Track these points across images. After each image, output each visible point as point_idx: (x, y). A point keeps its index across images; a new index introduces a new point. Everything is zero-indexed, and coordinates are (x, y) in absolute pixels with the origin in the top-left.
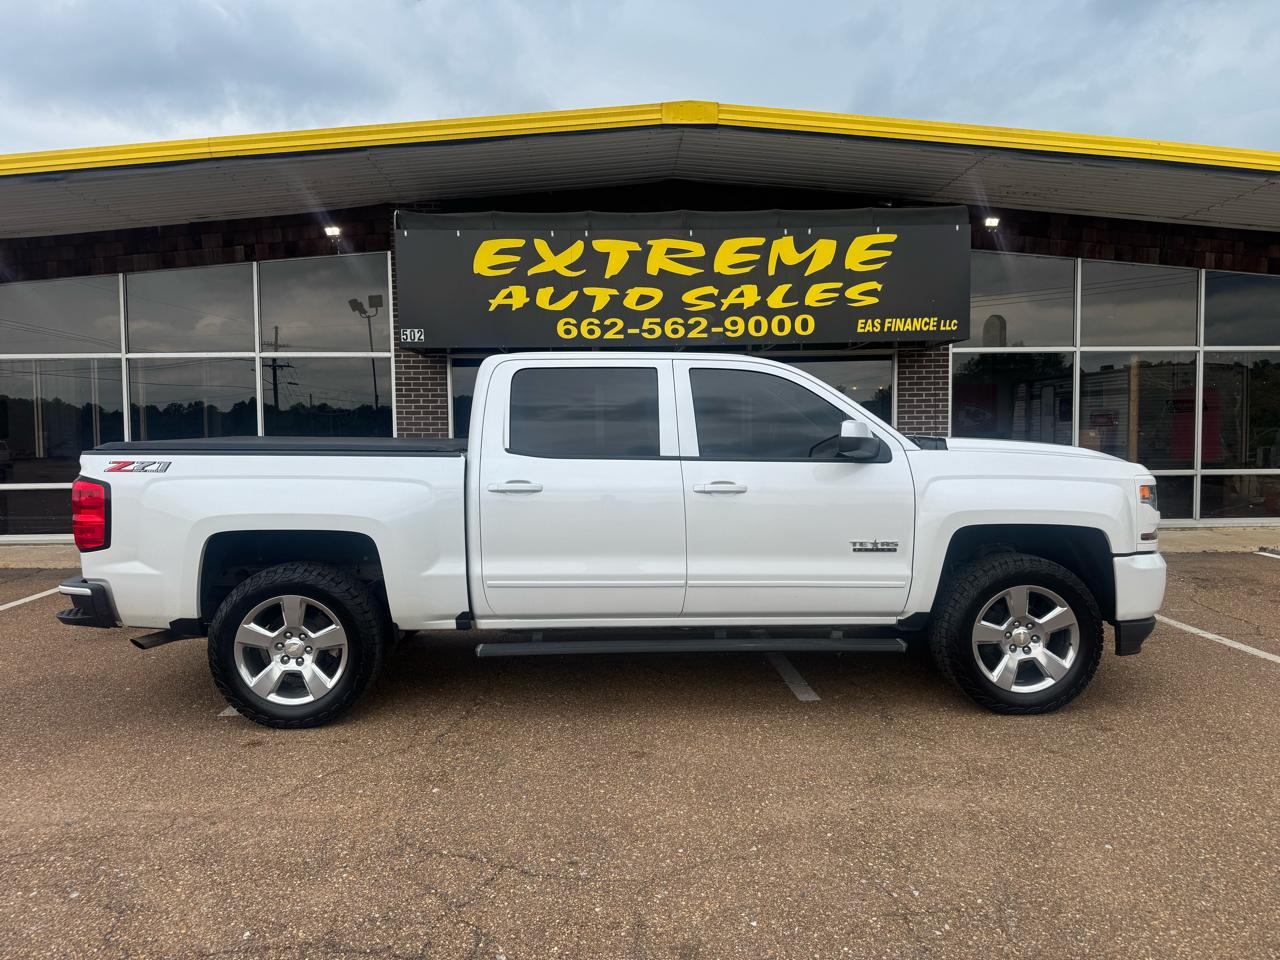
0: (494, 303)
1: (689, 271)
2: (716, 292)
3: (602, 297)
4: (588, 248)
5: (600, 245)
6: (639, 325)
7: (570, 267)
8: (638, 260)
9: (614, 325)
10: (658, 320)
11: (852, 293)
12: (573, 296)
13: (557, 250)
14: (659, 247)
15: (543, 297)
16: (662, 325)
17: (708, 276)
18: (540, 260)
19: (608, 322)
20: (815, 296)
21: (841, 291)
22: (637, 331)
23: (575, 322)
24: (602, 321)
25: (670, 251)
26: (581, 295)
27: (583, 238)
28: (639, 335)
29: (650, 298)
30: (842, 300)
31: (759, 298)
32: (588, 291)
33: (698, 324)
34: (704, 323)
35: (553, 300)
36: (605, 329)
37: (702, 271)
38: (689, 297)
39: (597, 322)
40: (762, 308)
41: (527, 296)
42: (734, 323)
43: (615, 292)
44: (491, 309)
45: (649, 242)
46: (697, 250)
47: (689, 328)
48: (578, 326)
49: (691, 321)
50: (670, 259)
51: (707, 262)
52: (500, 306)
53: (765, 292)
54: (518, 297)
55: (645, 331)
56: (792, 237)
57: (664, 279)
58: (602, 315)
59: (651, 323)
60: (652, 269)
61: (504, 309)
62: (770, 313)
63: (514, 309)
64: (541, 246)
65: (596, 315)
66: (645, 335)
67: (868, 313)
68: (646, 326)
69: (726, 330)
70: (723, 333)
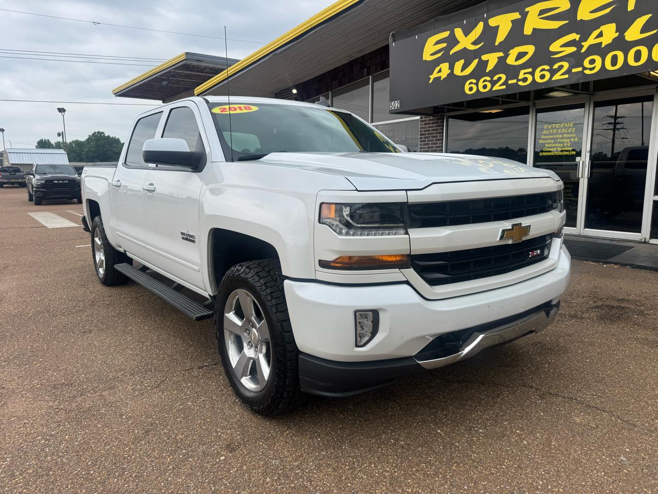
0: (432, 78)
1: (556, 25)
2: (578, 37)
3: (492, 60)
4: (486, 25)
5: (493, 22)
6: (517, 76)
7: (474, 43)
8: (518, 26)
9: (499, 79)
10: (530, 70)
12: (475, 63)
13: (467, 33)
14: (534, 11)
15: (458, 68)
16: (532, 74)
17: (572, 25)
18: (457, 42)
19: (496, 78)
22: (515, 81)
23: (476, 81)
24: (492, 78)
25: (542, 12)
26: (480, 61)
27: (483, 20)
28: (517, 84)
29: (525, 53)
31: (617, 35)
32: (485, 57)
33: (561, 67)
34: (566, 66)
35: (464, 68)
36: (495, 83)
37: (567, 22)
38: (555, 47)
39: (488, 79)
40: (619, 43)
41: (449, 69)
42: (592, 62)
43: (501, 54)
44: (431, 81)
45: (527, 9)
46: (564, 5)
47: (554, 72)
48: (477, 84)
49: (556, 66)
50: (542, 18)
51: (571, 13)
53: (623, 28)
54: (445, 70)
55: (520, 80)
57: (536, 36)
58: (492, 73)
59: (525, 74)
60: (528, 30)
61: (437, 80)
62: (626, 47)
63: (442, 79)
64: (458, 32)
65: (488, 74)
66: (520, 84)
68: (522, 76)
69: (585, 68)
70: (582, 72)
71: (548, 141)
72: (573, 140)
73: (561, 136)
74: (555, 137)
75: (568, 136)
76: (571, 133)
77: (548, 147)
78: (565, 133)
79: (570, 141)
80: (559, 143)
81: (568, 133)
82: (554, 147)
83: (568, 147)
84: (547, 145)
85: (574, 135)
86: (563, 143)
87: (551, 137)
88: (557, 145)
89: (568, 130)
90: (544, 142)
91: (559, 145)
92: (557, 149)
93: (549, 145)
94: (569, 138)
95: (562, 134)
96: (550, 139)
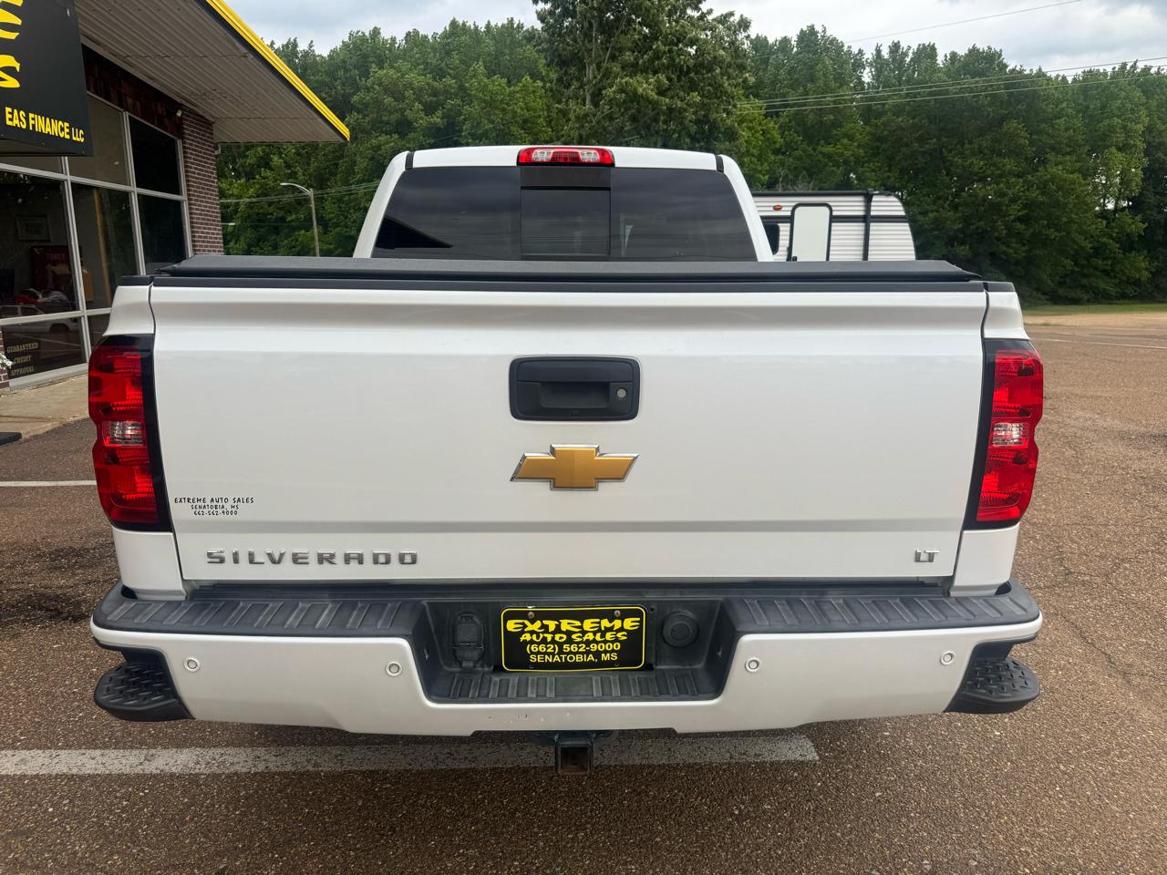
67: (12, 99)
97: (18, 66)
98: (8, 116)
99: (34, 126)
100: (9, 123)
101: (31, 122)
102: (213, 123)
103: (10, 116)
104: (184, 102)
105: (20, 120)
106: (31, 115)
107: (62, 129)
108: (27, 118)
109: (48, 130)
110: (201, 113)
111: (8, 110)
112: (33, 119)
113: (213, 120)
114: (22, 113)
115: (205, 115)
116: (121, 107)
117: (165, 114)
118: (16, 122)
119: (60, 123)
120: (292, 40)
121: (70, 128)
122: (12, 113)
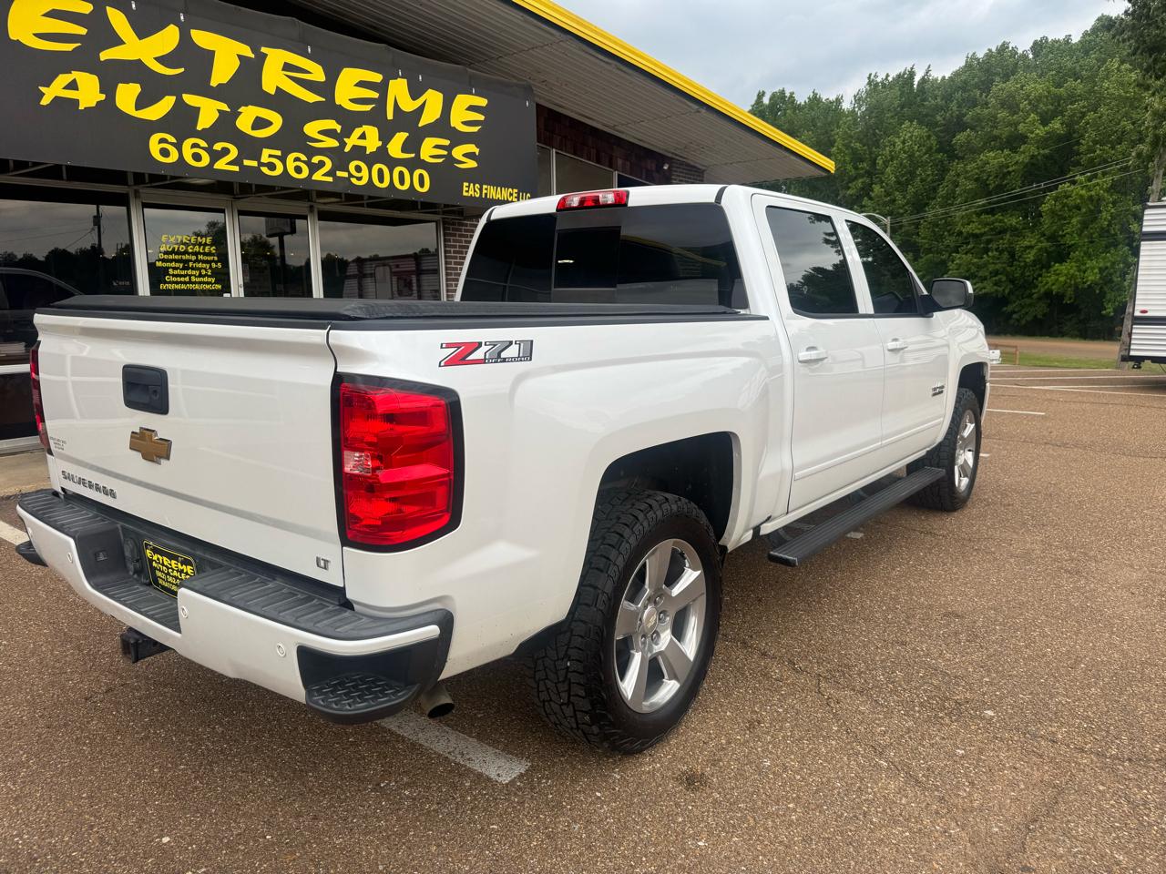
0: (50, 93)
1: (311, 98)
2: (338, 128)
3: (209, 111)
4: (185, 38)
5: (202, 38)
6: (257, 157)
7: (161, 60)
8: (250, 70)
9: (226, 152)
10: (278, 153)
11: (458, 152)
12: (167, 103)
13: (143, 31)
14: (276, 58)
15: (126, 96)
16: (283, 159)
17: (329, 109)
18: (117, 41)
19: (218, 146)
20: (430, 149)
21: (449, 148)
22: (254, 164)
23: (174, 140)
24: (211, 144)
25: (287, 67)
26: (180, 103)
27: (177, 23)
28: (257, 170)
29: (267, 124)
30: (450, 159)
31: (380, 144)
32: (190, 99)
33: (322, 164)
34: (329, 165)
35: (141, 103)
36: (216, 156)
37: (324, 100)
38: (312, 129)
39: (203, 144)
40: (382, 155)
41: (101, 92)
42: (358, 169)
43: (225, 107)
44: (45, 101)
45: (264, 50)
46: (317, 73)
47: (314, 168)
48: (179, 147)
49: (316, 160)
50: (287, 76)
51: (327, 88)
52: (57, 100)
53: (385, 137)
54: (88, 92)
55: (264, 165)
56: (405, 80)
57: (280, 101)
58: (211, 135)
59: (270, 156)
60: (269, 86)
61: (65, 106)
62: (392, 163)
63: (81, 107)
64: (117, 19)
65: (202, 134)
66: (265, 170)
67: (470, 176)
68: (265, 159)
69: (351, 175)
70: (348, 179)
71: (173, 264)
72: (214, 265)
73: (194, 258)
74: (184, 257)
75: (206, 258)
76: (210, 254)
77: (174, 276)
78: (200, 253)
79: (211, 267)
80: (193, 269)
81: (205, 254)
82: (185, 276)
83: (209, 276)
84: (171, 271)
85: (216, 258)
86: (200, 269)
87: (177, 257)
88: (190, 272)
89: (204, 249)
90: (165, 265)
91: (194, 272)
92: (190, 279)
93: (176, 272)
94: (207, 262)
95: (196, 254)
96: (176, 261)
97: (477, 151)
98: (465, 189)
99: (486, 194)
100: (465, 194)
101: (484, 191)
102: (704, 171)
103: (467, 189)
104: (674, 156)
105: (475, 191)
106: (485, 187)
107: (511, 195)
108: (481, 190)
109: (498, 196)
110: (692, 163)
111: (466, 184)
112: (486, 189)
113: (704, 168)
114: (477, 185)
115: (696, 165)
116: (611, 167)
117: (654, 168)
118: (471, 193)
119: (510, 190)
120: (909, 69)
121: (518, 194)
122: (469, 187)
